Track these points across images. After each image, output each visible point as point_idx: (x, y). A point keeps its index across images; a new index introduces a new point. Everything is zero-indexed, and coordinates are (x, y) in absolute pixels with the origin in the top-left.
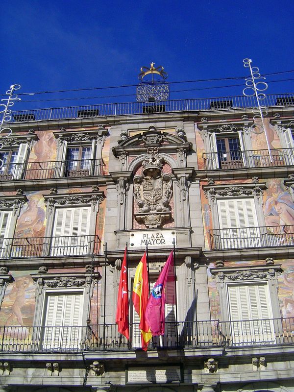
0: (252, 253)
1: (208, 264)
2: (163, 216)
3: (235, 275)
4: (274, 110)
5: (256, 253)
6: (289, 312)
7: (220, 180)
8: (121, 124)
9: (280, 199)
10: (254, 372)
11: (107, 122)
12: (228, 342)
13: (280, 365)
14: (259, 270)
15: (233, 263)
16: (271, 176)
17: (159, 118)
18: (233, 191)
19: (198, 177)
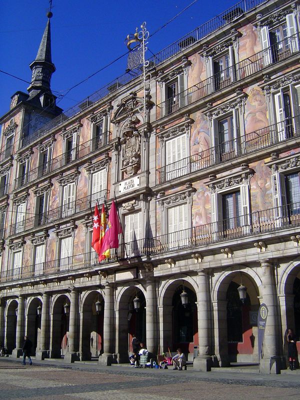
0: (176, 182)
1: (157, 195)
2: (133, 166)
3: (168, 200)
4: (202, 43)
5: (179, 181)
6: (197, 223)
7: (167, 125)
8: (118, 97)
9: (201, 128)
10: (168, 269)
11: (111, 98)
12: (163, 249)
13: (182, 263)
14: (180, 194)
15: (170, 191)
16: (196, 110)
17: (135, 83)
18: (172, 132)
19: (154, 127)
